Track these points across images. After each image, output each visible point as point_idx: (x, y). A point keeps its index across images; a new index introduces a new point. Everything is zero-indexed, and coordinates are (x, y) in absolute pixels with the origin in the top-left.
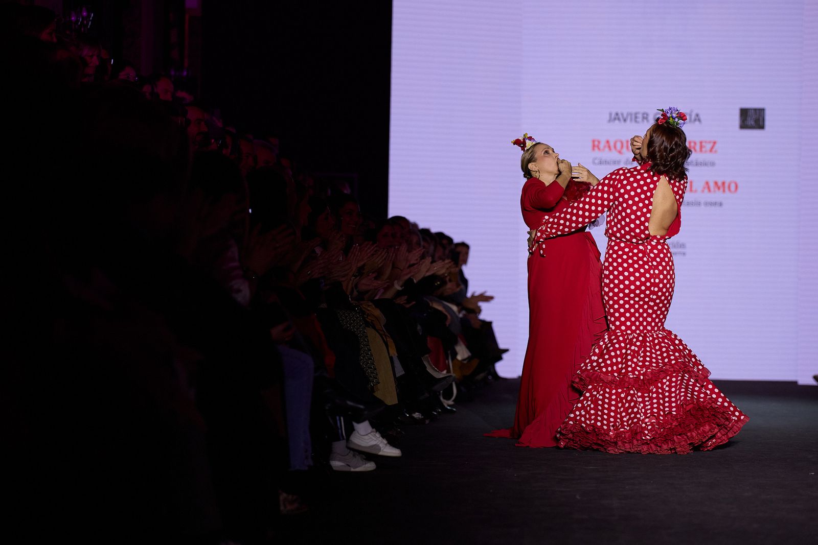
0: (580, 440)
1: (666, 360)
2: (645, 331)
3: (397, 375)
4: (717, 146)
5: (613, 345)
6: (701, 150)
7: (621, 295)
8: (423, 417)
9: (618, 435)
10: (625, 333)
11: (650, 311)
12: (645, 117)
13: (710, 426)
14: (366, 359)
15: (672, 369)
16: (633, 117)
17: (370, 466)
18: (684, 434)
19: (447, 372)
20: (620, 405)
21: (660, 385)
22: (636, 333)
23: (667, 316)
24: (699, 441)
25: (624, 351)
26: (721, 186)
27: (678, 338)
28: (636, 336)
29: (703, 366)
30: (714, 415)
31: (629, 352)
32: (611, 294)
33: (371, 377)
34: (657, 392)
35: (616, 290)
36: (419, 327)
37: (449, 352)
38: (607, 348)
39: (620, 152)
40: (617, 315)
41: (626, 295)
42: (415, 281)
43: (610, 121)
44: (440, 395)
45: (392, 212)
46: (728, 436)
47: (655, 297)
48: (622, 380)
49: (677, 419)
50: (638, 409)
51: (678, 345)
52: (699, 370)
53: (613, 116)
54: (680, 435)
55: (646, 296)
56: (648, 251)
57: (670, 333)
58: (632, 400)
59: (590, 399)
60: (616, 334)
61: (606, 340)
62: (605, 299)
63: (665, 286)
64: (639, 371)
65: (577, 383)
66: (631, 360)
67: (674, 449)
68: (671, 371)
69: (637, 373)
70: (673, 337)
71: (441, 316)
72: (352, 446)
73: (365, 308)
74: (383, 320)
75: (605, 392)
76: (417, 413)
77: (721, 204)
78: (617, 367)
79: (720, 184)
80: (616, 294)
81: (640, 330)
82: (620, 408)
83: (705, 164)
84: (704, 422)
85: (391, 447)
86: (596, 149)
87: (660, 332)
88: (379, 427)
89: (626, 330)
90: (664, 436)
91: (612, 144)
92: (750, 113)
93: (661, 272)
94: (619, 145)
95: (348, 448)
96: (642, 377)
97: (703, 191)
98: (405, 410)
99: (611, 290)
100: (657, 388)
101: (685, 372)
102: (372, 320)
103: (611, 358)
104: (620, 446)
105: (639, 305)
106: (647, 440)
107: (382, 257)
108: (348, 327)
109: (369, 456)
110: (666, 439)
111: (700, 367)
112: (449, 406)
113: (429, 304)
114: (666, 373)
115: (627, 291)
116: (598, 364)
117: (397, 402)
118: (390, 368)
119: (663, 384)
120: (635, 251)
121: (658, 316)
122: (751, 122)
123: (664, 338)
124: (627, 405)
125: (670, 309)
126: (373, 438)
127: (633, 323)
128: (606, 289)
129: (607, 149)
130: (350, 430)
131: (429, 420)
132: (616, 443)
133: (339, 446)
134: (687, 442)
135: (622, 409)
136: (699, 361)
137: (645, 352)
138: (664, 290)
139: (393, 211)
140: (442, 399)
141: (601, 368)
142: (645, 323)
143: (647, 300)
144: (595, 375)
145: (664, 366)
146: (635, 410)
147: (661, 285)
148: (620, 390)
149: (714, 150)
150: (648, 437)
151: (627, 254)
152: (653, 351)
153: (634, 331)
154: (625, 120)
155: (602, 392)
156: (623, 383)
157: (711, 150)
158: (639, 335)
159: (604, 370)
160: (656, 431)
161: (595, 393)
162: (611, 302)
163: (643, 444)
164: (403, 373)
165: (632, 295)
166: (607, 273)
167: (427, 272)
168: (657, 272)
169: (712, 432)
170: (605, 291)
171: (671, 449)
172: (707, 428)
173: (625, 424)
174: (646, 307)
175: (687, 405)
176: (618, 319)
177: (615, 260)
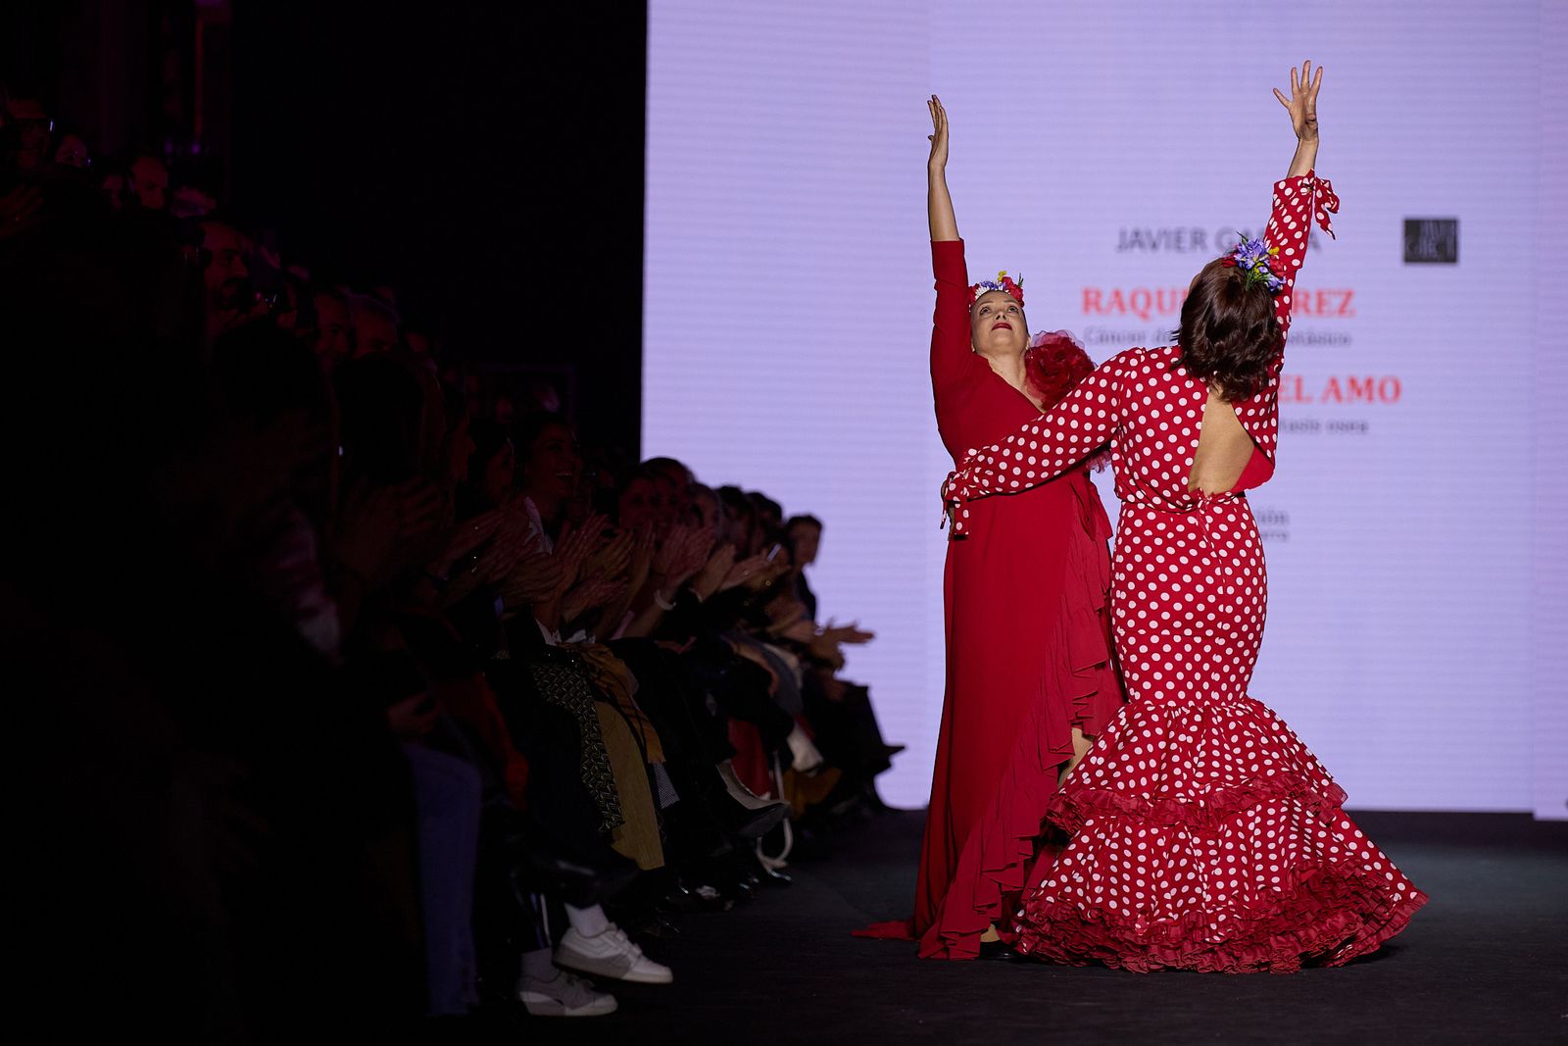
0: (1065, 938)
1: (1255, 768)
2: (1207, 703)
3: (664, 805)
4: (1354, 302)
5: (1138, 732)
6: (1320, 310)
7: (1154, 624)
8: (718, 895)
9: (1153, 931)
10: (1163, 706)
11: (1217, 658)
12: (1198, 239)
13: (1347, 916)
14: (595, 771)
15: (1269, 790)
16: (1173, 239)
17: (605, 1005)
18: (1291, 932)
19: (772, 798)
20: (1156, 863)
21: (1239, 823)
22: (1187, 707)
23: (1255, 669)
24: (1322, 949)
25: (1162, 745)
26: (1364, 389)
27: (1278, 718)
28: (1188, 712)
29: (1330, 780)
30: (1356, 893)
31: (1174, 746)
32: (1131, 623)
33: (605, 809)
34: (1234, 839)
35: (1142, 614)
36: (710, 700)
37: (776, 753)
38: (1123, 737)
39: (1144, 316)
40: (1145, 667)
41: (1163, 624)
42: (700, 598)
43: (1122, 247)
44: (756, 847)
45: (650, 450)
46: (1379, 936)
47: (1227, 627)
48: (1160, 808)
49: (1279, 901)
50: (1197, 873)
51: (1277, 734)
52: (1322, 789)
53: (1129, 237)
54: (1282, 934)
55: (1209, 625)
56: (1207, 526)
57: (1260, 707)
58: (1181, 854)
59: (1091, 848)
60: (1143, 709)
61: (1122, 723)
62: (1119, 635)
63: (1247, 601)
64: (1196, 791)
65: (1059, 816)
66: (1180, 764)
67: (1267, 964)
68: (1265, 793)
69: (1191, 793)
70: (1267, 715)
71: (757, 676)
72: (565, 961)
73: (592, 658)
74: (632, 683)
75: (1124, 834)
76: (707, 888)
77: (1363, 427)
78: (1149, 780)
79: (1361, 383)
80: (1143, 623)
81: (1195, 700)
82: (1156, 870)
83: (1327, 340)
84: (1336, 908)
85: (650, 963)
86: (1093, 310)
87: (1240, 705)
88: (624, 917)
89: (1165, 701)
90: (1250, 936)
91: (1126, 298)
92: (1425, 229)
93: (1238, 572)
94: (1141, 301)
95: (556, 965)
96: (1202, 803)
97: (1325, 399)
98: (680, 880)
99: (1132, 614)
100: (1235, 829)
101: (1294, 795)
102: (608, 684)
103: (1134, 760)
104: (1153, 956)
105: (1193, 644)
106: (1214, 943)
107: (626, 548)
108: (556, 700)
109: (601, 982)
110: (1252, 943)
111: (1325, 783)
112: (775, 870)
113: (731, 650)
114: (1255, 796)
115: (1166, 616)
116: (1108, 774)
117: (663, 864)
118: (647, 788)
119: (1247, 820)
120: (1180, 528)
121: (1234, 669)
122: (1427, 247)
123: (1248, 718)
124: (1171, 864)
125: (1261, 653)
126: (612, 944)
127: (1180, 685)
128: (1121, 613)
129: (1115, 310)
130: (562, 925)
131: (732, 902)
132: (1145, 948)
133: (537, 961)
134: (1296, 951)
135: (1161, 873)
136: (1323, 769)
137: (1208, 748)
138: (1247, 610)
139: (652, 447)
140: (760, 855)
141: (1113, 782)
142: (1206, 686)
143: (1209, 633)
144: (1101, 798)
145: (1251, 781)
146: (1191, 876)
147: (1239, 600)
148: (1154, 831)
149: (1349, 307)
150: (1217, 938)
151: (1162, 535)
152: (1226, 746)
153: (1184, 703)
154: (1154, 246)
155: (1116, 835)
156: (1163, 813)
157: (1342, 310)
158: (1194, 711)
159: (1121, 785)
160: (1235, 925)
161: (1102, 836)
162: (1132, 641)
163: (1203, 953)
164: (676, 799)
165: (1177, 624)
166: (1121, 577)
167: (726, 578)
168: (1229, 571)
169: (1350, 929)
170: (1117, 618)
171: (1260, 965)
172: (1341, 919)
173: (1169, 906)
174: (1207, 649)
175: (1302, 872)
176: (1147, 676)
177: (1138, 549)
